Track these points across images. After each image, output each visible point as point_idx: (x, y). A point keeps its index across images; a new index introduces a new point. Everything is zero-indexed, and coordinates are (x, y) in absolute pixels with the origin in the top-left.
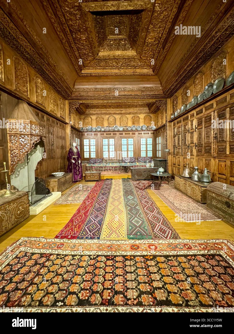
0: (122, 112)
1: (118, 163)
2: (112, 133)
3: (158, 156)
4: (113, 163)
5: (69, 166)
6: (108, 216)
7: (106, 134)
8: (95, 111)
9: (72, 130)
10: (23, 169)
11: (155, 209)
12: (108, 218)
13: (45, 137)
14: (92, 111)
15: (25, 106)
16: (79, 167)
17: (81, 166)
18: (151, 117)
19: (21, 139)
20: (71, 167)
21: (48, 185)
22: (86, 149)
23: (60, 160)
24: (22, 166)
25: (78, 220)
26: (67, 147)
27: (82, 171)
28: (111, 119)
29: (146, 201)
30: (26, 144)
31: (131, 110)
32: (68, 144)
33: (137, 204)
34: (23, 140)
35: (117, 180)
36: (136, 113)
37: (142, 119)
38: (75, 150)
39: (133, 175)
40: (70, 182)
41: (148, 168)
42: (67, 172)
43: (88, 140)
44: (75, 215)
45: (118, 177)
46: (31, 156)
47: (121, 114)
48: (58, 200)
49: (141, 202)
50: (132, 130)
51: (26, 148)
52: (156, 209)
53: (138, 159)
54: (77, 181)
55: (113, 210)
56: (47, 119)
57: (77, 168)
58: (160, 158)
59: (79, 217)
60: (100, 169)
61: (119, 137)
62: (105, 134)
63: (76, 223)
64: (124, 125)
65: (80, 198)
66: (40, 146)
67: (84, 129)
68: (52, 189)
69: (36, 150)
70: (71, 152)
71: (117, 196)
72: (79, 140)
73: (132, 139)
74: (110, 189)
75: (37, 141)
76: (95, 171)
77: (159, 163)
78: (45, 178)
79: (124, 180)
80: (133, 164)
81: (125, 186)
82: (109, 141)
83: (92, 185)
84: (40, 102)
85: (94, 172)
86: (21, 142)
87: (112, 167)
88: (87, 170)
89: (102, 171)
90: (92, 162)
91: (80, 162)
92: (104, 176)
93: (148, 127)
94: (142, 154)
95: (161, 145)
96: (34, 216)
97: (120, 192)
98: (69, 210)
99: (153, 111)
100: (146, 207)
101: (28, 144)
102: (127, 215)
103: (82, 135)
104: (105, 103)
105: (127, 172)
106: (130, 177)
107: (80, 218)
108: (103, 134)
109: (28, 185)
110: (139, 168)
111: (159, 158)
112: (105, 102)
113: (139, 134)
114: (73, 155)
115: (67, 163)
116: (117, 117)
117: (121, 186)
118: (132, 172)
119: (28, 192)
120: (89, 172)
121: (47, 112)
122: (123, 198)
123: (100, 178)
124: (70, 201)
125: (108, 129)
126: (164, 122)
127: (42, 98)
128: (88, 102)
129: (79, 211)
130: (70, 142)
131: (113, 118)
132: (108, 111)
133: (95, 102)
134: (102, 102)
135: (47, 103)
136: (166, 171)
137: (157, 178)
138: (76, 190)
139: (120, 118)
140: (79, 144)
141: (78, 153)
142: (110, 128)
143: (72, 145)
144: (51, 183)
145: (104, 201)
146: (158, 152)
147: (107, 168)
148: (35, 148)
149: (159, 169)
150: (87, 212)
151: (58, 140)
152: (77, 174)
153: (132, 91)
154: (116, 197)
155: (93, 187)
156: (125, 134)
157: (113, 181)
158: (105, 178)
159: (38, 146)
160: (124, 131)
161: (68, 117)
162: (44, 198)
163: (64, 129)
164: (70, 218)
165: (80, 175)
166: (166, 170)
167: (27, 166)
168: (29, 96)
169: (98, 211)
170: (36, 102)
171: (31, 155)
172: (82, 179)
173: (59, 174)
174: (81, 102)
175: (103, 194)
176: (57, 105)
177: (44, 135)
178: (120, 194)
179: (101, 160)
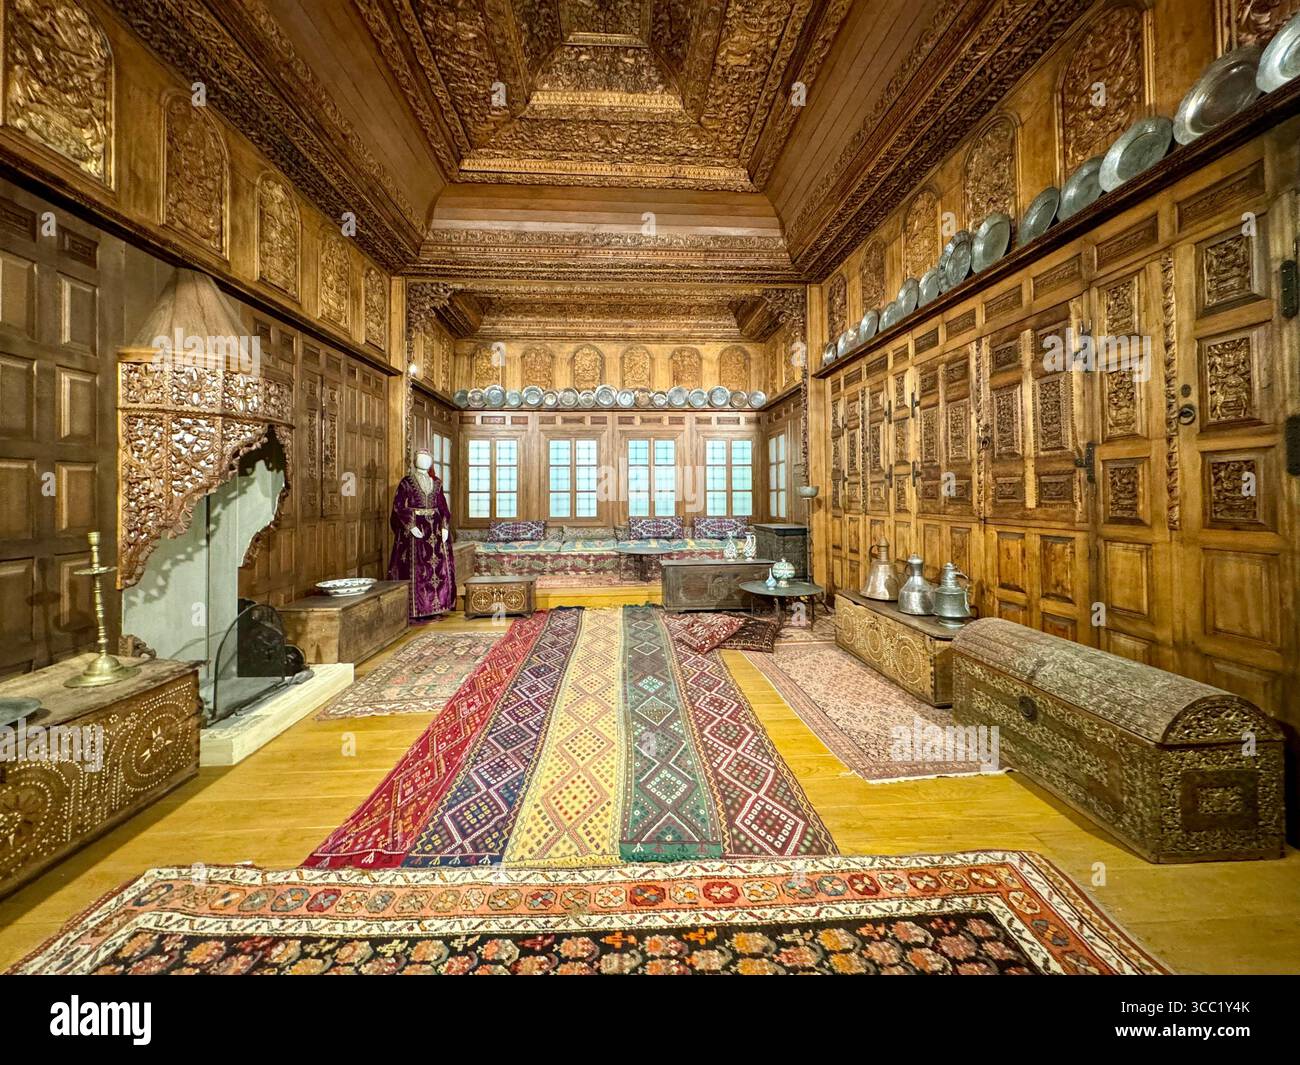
0: (631, 332)
1: (613, 541)
2: (588, 417)
3: (774, 513)
4: (591, 539)
5: (397, 552)
6: (549, 764)
7: (565, 421)
8: (517, 324)
9: (416, 402)
10: (188, 562)
11: (747, 733)
12: (547, 773)
13: (291, 427)
14: (506, 325)
15: (208, 295)
16: (440, 556)
17: (450, 551)
18: (745, 353)
19: (177, 432)
20: (408, 556)
21: (298, 636)
22: (478, 479)
23: (357, 525)
24: (184, 552)
25: (414, 785)
26: (392, 474)
27: (452, 575)
28: (586, 359)
29: (713, 701)
30: (201, 455)
31: (668, 325)
32: (397, 458)
33: (677, 709)
34: (189, 438)
35: (602, 613)
36: (688, 338)
37: (710, 362)
38: (426, 485)
39: (669, 593)
40: (396, 623)
41: (731, 561)
42: (390, 578)
43: (485, 444)
44: (404, 765)
45: (606, 601)
46: (223, 508)
47: (627, 338)
48: (338, 699)
49: (693, 704)
50: (670, 408)
51: (202, 470)
52: (752, 733)
53: (692, 526)
54: (432, 618)
55: (574, 737)
56: (305, 349)
57: (434, 561)
58: (784, 521)
59: (423, 772)
60: (536, 566)
61: (618, 435)
62: (559, 420)
63: (403, 797)
64: (639, 386)
65: (437, 690)
66: (267, 464)
67: (473, 399)
68: (314, 651)
69: (251, 482)
70: (407, 491)
71: (595, 676)
72: (446, 441)
73: (671, 444)
74: (567, 651)
75: (250, 445)
76: (514, 572)
77: (775, 542)
78: (288, 601)
79: (631, 611)
80: (675, 546)
81: (632, 636)
82: (573, 451)
83: (493, 633)
84: (279, 281)
85: (510, 578)
86: (180, 446)
87: (587, 558)
88: (477, 569)
89: (542, 572)
90: (502, 536)
91: (445, 534)
92: (546, 597)
93: (734, 394)
94: (710, 504)
95: (787, 468)
96: (223, 771)
97: (608, 662)
98: (384, 741)
99: (752, 334)
100: (710, 722)
101: (211, 457)
102: (628, 759)
103: (463, 421)
104: (559, 294)
105: (648, 580)
106: (659, 601)
107: (428, 774)
108: (552, 421)
109: (204, 636)
110: (696, 560)
111: (777, 520)
112: (559, 289)
113: (699, 421)
114: (418, 505)
115: (389, 539)
116: (611, 351)
117: (619, 640)
118: (664, 579)
119: (198, 663)
120: (486, 578)
121: (308, 322)
122: (618, 686)
123: (529, 605)
124: (390, 702)
125: (570, 399)
126: (798, 378)
127: (286, 264)
128: (487, 288)
129: (424, 744)
130: (408, 454)
131: (594, 355)
132: (572, 325)
133: (518, 288)
134: (544, 289)
135: (306, 286)
136: (803, 575)
137: (766, 603)
138: (421, 657)
139: (622, 358)
140: (446, 460)
141: (439, 495)
142: (581, 397)
143: (415, 461)
144: (312, 625)
145: (537, 700)
146: (773, 495)
147: (562, 562)
148: (243, 473)
149: (776, 566)
150: (458, 750)
151: (354, 440)
152: (430, 588)
153: (668, 248)
154: (591, 684)
155: (496, 641)
156: (643, 421)
157: (586, 615)
158: (553, 604)
159: (260, 465)
160: (636, 407)
161: (401, 345)
162: (275, 689)
163: (382, 394)
164: (381, 779)
165: (443, 592)
166: (805, 570)
167: (205, 550)
168: (227, 255)
169: (506, 742)
170: (257, 277)
171: (227, 503)
172: (453, 609)
173: (352, 587)
174: (459, 287)
175: (537, 673)
176: (355, 295)
177: (288, 418)
178: (609, 672)
179: (538, 529)
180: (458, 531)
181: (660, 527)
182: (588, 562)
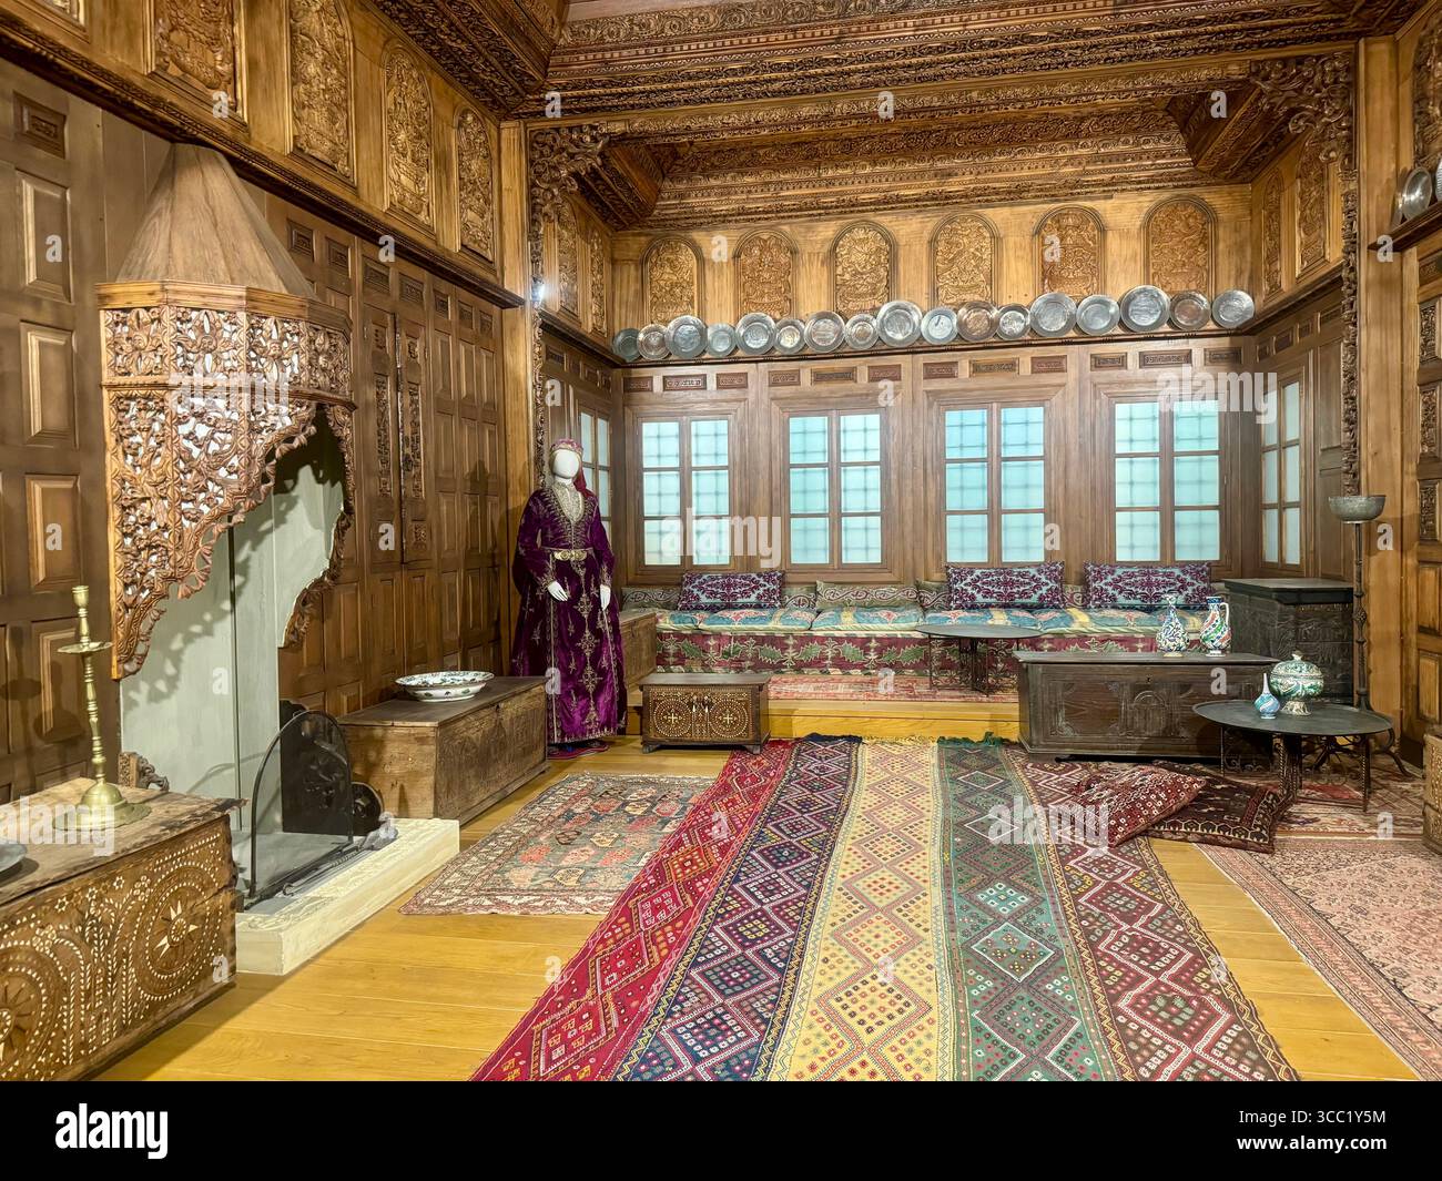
0: (953, 186)
1: (914, 612)
2: (862, 367)
3: (1271, 555)
4: (872, 607)
5: (524, 627)
6: (806, 1033)
7: (819, 377)
8: (726, 191)
9: (549, 355)
10: (206, 638)
11: (1215, 1016)
12: (801, 1050)
13: (350, 407)
14: (706, 195)
15: (215, 186)
16: (598, 634)
17: (615, 624)
18: (1207, 212)
19: (182, 420)
20: (544, 633)
21: (371, 768)
22: (658, 493)
23: (458, 579)
24: (200, 621)
25: (566, 1041)
26: (514, 486)
27: (620, 668)
28: (860, 251)
29: (1136, 944)
30: (220, 459)
31: (1030, 166)
32: (520, 458)
33: (1059, 954)
34: (202, 431)
35: (896, 751)
36: (1074, 188)
37: (1124, 234)
38: (571, 506)
39: (1033, 717)
40: (527, 752)
41: (1173, 656)
42: (513, 672)
43: (671, 428)
44: (547, 1005)
45: (903, 728)
46: (254, 548)
47: (941, 200)
48: (435, 880)
49: (1092, 946)
50: (1034, 337)
51: (222, 484)
52: (1226, 1017)
53: (1084, 581)
54: (584, 746)
55: (852, 986)
56: (366, 269)
57: (587, 642)
58: (1293, 572)
59: (580, 1021)
60: (767, 655)
61: (922, 400)
62: (806, 377)
63: (549, 1062)
64: (969, 297)
65: (600, 877)
66: (316, 474)
67: (646, 343)
68: (396, 794)
69: (292, 504)
70: (540, 517)
71: (887, 875)
72: (602, 424)
73: (1037, 413)
74: (833, 818)
75: (290, 440)
76: (728, 668)
77: (1276, 619)
78: (353, 708)
79: (956, 751)
80: (1046, 624)
81: (959, 799)
82: (834, 436)
83: (692, 778)
84: (322, 150)
85: (719, 676)
86: (190, 445)
87: (863, 643)
88: (661, 660)
89: (778, 668)
90: (704, 599)
91: (605, 594)
92: (789, 714)
93: (1178, 300)
94: (1122, 536)
95: (1304, 455)
96: (267, 984)
97: (915, 848)
98: (506, 958)
99: (1223, 165)
100: (1131, 986)
101: (235, 461)
102: (959, 1041)
103: (632, 387)
104: (805, 121)
105: (990, 690)
106: (1012, 732)
107: (589, 1026)
108: (793, 379)
109: (233, 761)
110: (1093, 653)
111: (1282, 570)
112: (806, 111)
113: (1099, 363)
114: (559, 543)
115: (512, 604)
116: (910, 229)
117: (932, 805)
118: (1023, 689)
119: (229, 804)
120: (677, 677)
121: (368, 218)
122: (936, 896)
123: (757, 729)
124: (519, 892)
125: (827, 333)
126: (1334, 253)
127: (332, 120)
128: (669, 125)
129: (579, 974)
130: (539, 450)
131: (874, 241)
132: (830, 182)
133: (726, 119)
134: (777, 115)
135: (364, 156)
136: (1342, 688)
137: (1255, 746)
138: (569, 816)
139: (933, 242)
140: (603, 460)
141: (592, 523)
142: (850, 329)
143: (552, 464)
144: (392, 750)
145: (778, 909)
146: (1271, 517)
147: (815, 650)
148: (281, 489)
149: (1280, 669)
150: (641, 988)
151: (448, 429)
152: (582, 692)
154: (881, 889)
155: (699, 793)
156: (977, 369)
157: (865, 754)
158: (800, 730)
159: (306, 473)
160: (962, 341)
161: (519, 249)
162: (339, 855)
163: (491, 341)
164: (513, 1023)
165: (604, 698)
166: (1348, 678)
167: (229, 618)
168: (243, 113)
169: (724, 985)
170: (289, 148)
171: (258, 539)
172: (622, 732)
173: (453, 685)
174: (619, 128)
175: (774, 856)
176: (442, 162)
177: (345, 391)
178: (915, 867)
179: (771, 587)
180: (627, 591)
181: (1012, 583)
182: (866, 650)
